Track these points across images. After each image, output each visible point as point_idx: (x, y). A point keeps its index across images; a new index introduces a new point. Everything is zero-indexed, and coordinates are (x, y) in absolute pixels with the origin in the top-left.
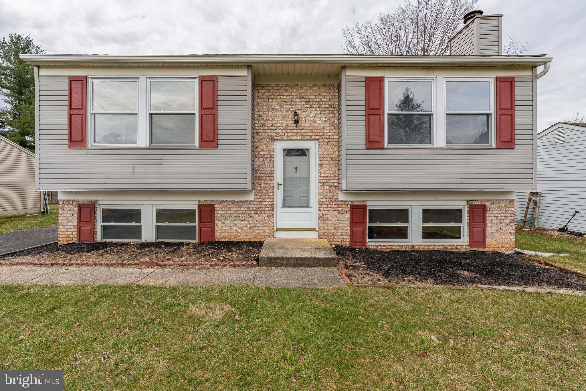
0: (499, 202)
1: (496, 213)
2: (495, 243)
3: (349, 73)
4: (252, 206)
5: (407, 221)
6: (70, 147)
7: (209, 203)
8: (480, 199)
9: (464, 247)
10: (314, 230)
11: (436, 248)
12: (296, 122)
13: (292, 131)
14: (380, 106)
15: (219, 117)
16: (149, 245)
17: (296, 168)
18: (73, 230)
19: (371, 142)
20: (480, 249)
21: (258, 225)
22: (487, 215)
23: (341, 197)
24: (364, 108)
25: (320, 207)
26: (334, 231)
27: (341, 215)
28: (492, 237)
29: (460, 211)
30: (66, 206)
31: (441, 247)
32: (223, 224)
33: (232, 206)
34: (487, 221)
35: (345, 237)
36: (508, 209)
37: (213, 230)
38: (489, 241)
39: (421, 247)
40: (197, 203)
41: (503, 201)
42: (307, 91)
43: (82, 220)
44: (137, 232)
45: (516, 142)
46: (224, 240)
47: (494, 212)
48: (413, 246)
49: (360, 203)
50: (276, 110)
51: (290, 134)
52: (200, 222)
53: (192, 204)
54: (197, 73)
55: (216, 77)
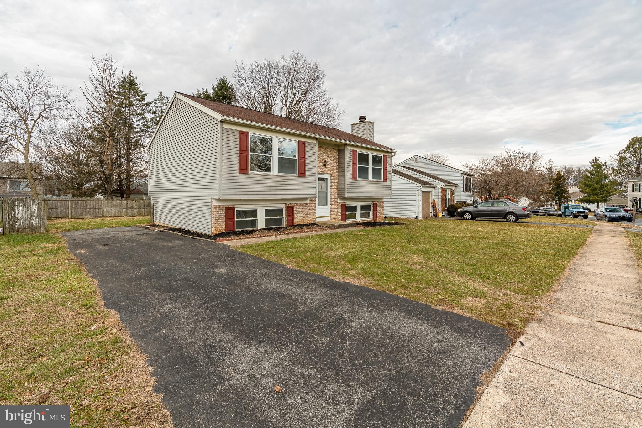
0: (380, 202)
3: (348, 147)
4: (308, 206)
5: (356, 211)
6: (239, 173)
7: (291, 205)
8: (375, 201)
9: (372, 220)
10: (328, 216)
12: (324, 165)
13: (322, 169)
15: (306, 162)
17: (321, 187)
18: (222, 224)
19: (353, 177)
20: (375, 221)
21: (311, 215)
22: (377, 207)
23: (339, 201)
24: (351, 163)
25: (331, 206)
26: (336, 216)
27: (338, 209)
29: (370, 206)
30: (218, 209)
32: (297, 216)
33: (300, 206)
34: (377, 210)
35: (339, 220)
36: (382, 205)
37: (293, 219)
38: (378, 217)
39: (361, 221)
42: (328, 151)
43: (227, 218)
44: (254, 223)
45: (388, 179)
46: (297, 224)
47: (379, 206)
48: (359, 221)
49: (344, 204)
51: (322, 171)
52: (286, 215)
53: (281, 206)
54: (298, 139)
55: (305, 142)
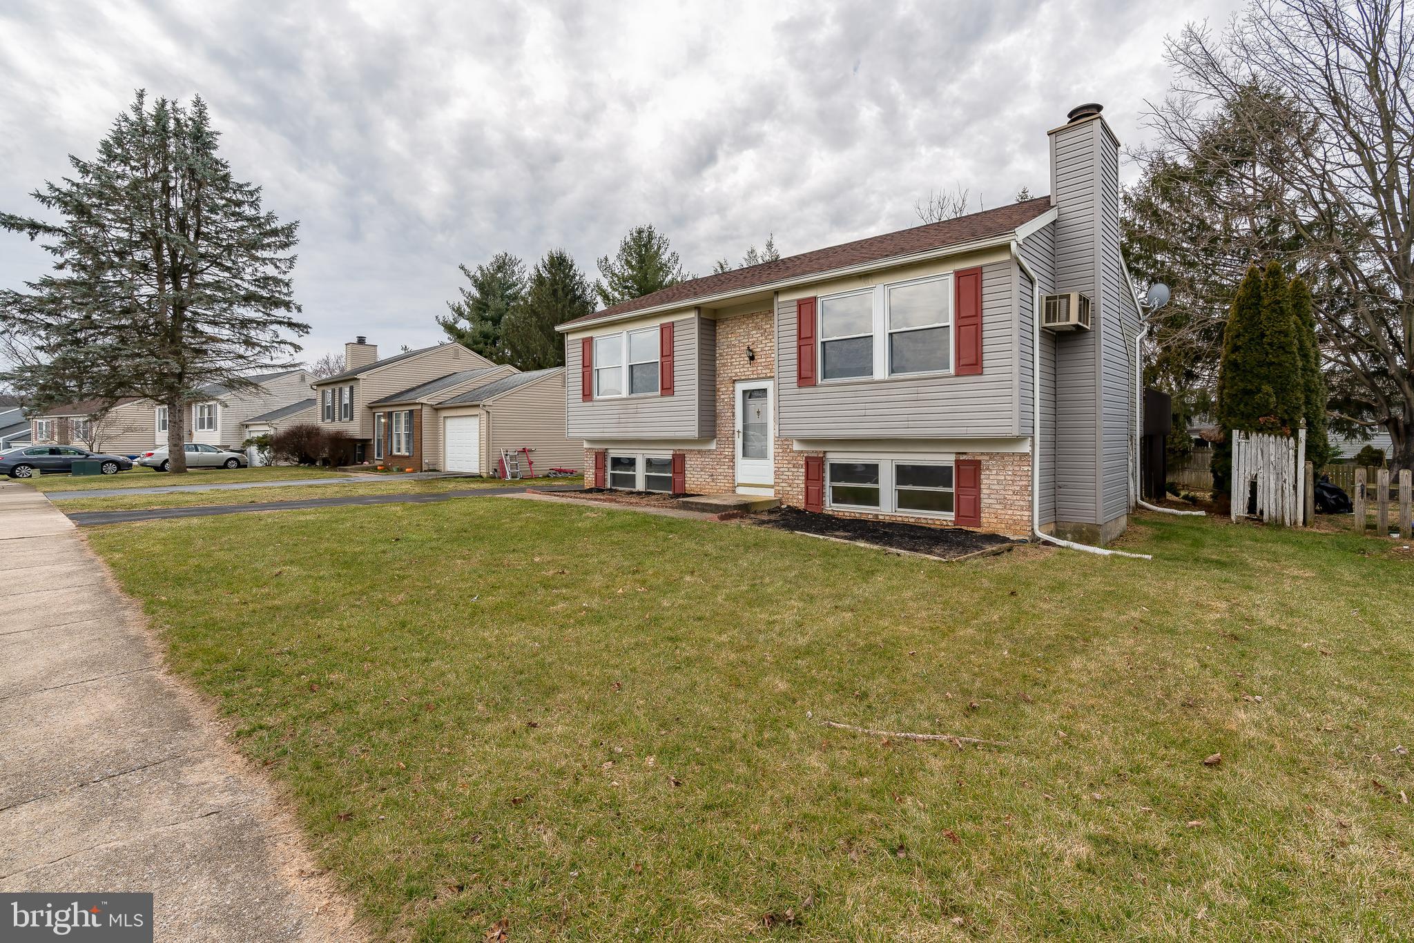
0: (1003, 456)
1: (997, 474)
2: (995, 520)
3: (782, 299)
4: (714, 456)
5: (875, 481)
7: (681, 453)
8: (973, 452)
12: (752, 358)
13: (749, 369)
14: (813, 334)
16: (639, 493)
17: (758, 412)
18: (592, 476)
20: (971, 529)
21: (720, 477)
22: (982, 477)
23: (796, 447)
25: (775, 459)
26: (789, 489)
27: (796, 470)
28: (991, 510)
31: (913, 520)
32: (691, 476)
33: (698, 456)
34: (982, 486)
35: (800, 497)
36: (1017, 468)
37: (684, 482)
38: (985, 517)
40: (671, 452)
41: (1008, 454)
42: (762, 319)
44: (631, 480)
45: (985, 363)
46: (692, 492)
47: (994, 472)
50: (734, 346)
51: (746, 374)
53: (667, 454)
54: (658, 322)
55: (673, 323)
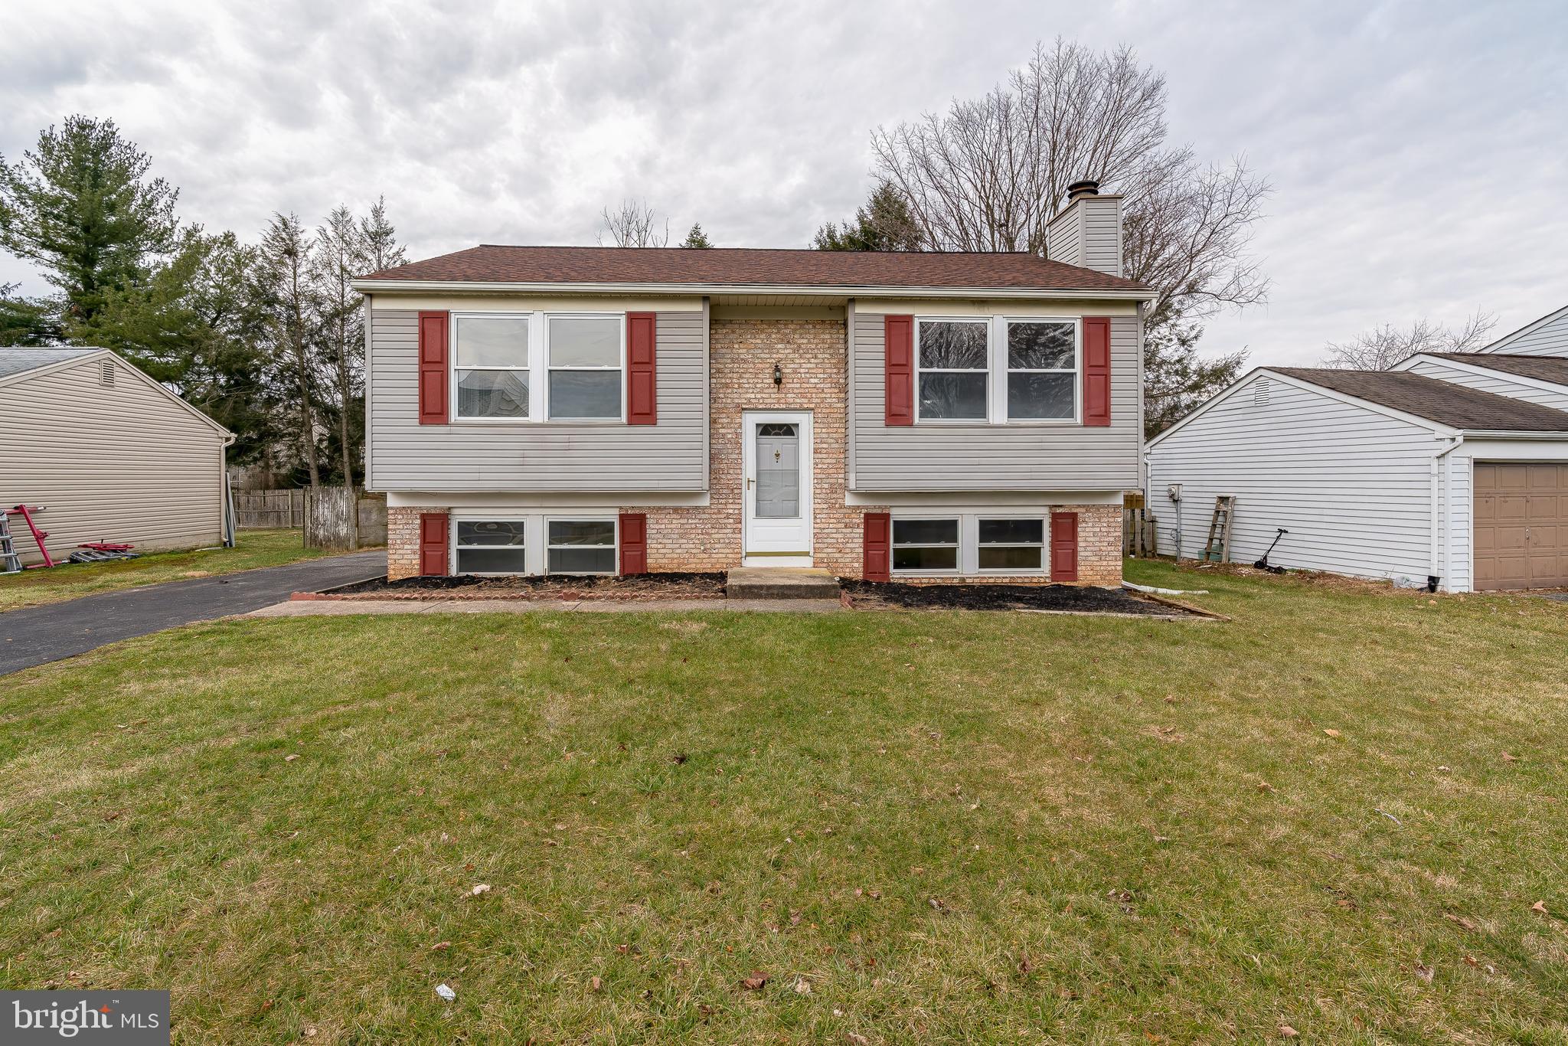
0: (1098, 508)
1: (1093, 527)
2: (1091, 573)
3: (860, 309)
4: (707, 516)
5: (955, 540)
6: (422, 423)
7: (637, 512)
8: (1068, 505)
9: (1042, 580)
10: (807, 554)
11: (999, 581)
12: (778, 381)
13: (771, 396)
14: (907, 361)
15: (659, 377)
16: (534, 581)
17: (777, 455)
18: (413, 556)
19: (893, 415)
20: (1067, 584)
21: (717, 546)
22: (1079, 529)
23: (849, 501)
24: (882, 363)
25: (815, 518)
26: (839, 555)
27: (850, 530)
28: (1087, 563)
29: (1039, 523)
30: (400, 517)
31: (1007, 580)
32: (659, 546)
33: (675, 516)
34: (1079, 539)
35: (856, 565)
36: (1112, 520)
37: (643, 556)
38: (1082, 570)
39: (976, 580)
40: (617, 511)
41: (1103, 506)
42: (794, 331)
43: (427, 541)
44: (516, 559)
45: (1113, 415)
46: (662, 571)
47: (1090, 524)
48: (963, 579)
49: (879, 511)
50: (745, 361)
51: (766, 401)
52: (623, 542)
53: (609, 514)
54: (622, 309)
55: (654, 314)
